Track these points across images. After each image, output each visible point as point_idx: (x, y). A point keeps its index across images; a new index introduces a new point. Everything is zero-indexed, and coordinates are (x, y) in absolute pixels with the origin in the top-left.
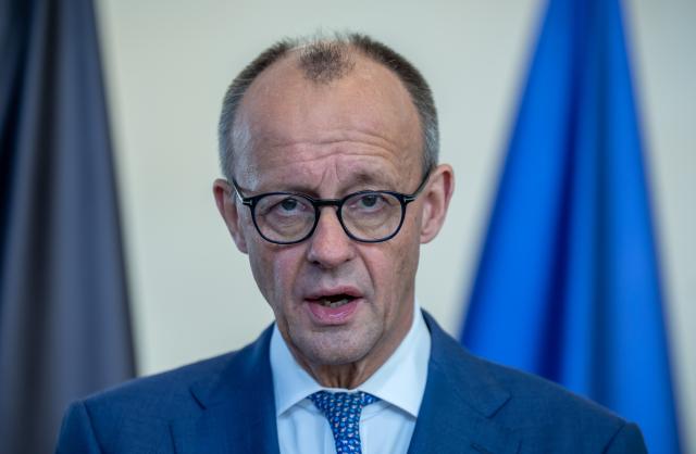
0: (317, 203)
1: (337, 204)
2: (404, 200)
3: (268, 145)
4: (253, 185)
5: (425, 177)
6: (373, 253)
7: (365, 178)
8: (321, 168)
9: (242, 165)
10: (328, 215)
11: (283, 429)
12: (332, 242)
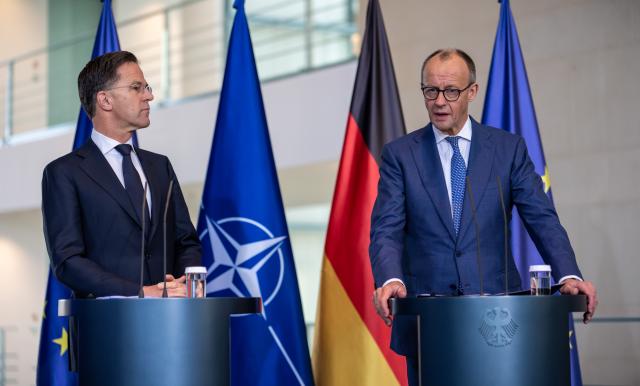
0: (439, 90)
1: (443, 91)
2: (459, 91)
3: (430, 75)
4: (426, 84)
5: (469, 85)
6: (451, 104)
7: (451, 86)
8: (439, 83)
9: (425, 80)
10: (441, 94)
11: (438, 146)
12: (441, 101)
